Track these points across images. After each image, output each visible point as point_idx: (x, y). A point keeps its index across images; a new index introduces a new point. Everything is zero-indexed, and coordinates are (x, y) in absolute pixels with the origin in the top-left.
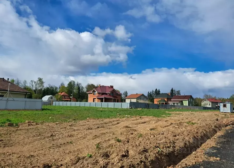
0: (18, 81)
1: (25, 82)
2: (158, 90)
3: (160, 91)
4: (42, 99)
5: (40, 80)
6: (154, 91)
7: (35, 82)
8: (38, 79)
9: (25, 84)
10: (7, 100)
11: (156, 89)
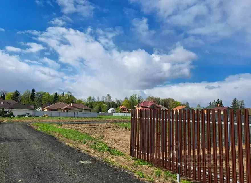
0: (93, 98)
1: (98, 98)
2: (220, 100)
3: (222, 101)
4: (108, 112)
5: (109, 96)
6: (216, 101)
7: (105, 98)
8: (107, 96)
9: (98, 100)
10: (83, 113)
11: (218, 100)
